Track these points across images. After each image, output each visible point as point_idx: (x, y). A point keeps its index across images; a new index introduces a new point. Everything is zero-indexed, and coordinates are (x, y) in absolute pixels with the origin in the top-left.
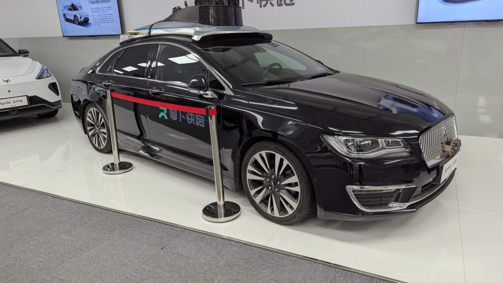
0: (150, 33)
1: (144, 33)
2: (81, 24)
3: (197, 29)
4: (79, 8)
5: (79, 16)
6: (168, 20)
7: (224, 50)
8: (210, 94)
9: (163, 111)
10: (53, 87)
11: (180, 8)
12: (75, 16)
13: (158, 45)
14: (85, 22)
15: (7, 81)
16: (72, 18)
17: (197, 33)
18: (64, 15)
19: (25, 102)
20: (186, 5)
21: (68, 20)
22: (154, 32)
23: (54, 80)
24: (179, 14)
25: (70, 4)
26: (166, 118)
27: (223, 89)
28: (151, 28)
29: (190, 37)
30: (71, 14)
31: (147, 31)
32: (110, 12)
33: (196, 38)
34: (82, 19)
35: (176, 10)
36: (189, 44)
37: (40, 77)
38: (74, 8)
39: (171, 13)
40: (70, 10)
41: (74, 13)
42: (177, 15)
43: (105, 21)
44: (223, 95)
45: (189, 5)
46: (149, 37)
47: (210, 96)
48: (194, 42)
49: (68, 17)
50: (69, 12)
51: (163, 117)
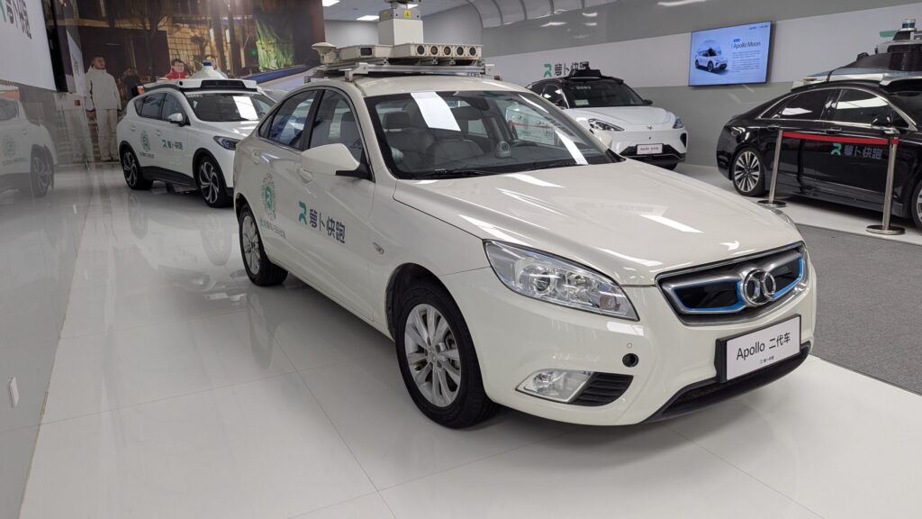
0: (828, 79)
1: (823, 79)
2: (714, 71)
3: (886, 75)
4: (717, 53)
5: (714, 63)
6: (851, 66)
7: (910, 95)
8: (891, 130)
9: (837, 148)
10: (683, 137)
11: (867, 55)
12: (710, 62)
13: (839, 90)
14: (722, 69)
15: (650, 128)
16: (706, 65)
17: (885, 78)
18: (697, 61)
19: (660, 151)
20: (876, 51)
21: (700, 67)
22: (833, 78)
23: (685, 132)
24: (864, 61)
25: (708, 49)
26: (839, 154)
27: (907, 125)
28: (830, 74)
29: (877, 82)
30: (704, 61)
31: (826, 77)
32: (757, 56)
33: (886, 83)
34: (718, 66)
35: (862, 57)
36: (877, 88)
37: (675, 127)
38: (711, 53)
39: (854, 59)
40: (706, 55)
41: (710, 58)
42: (862, 61)
43: (746, 67)
44: (906, 131)
45: (880, 52)
46: (827, 83)
47: (892, 132)
48: (882, 86)
49: (700, 64)
50: (705, 58)
51: (836, 153)
